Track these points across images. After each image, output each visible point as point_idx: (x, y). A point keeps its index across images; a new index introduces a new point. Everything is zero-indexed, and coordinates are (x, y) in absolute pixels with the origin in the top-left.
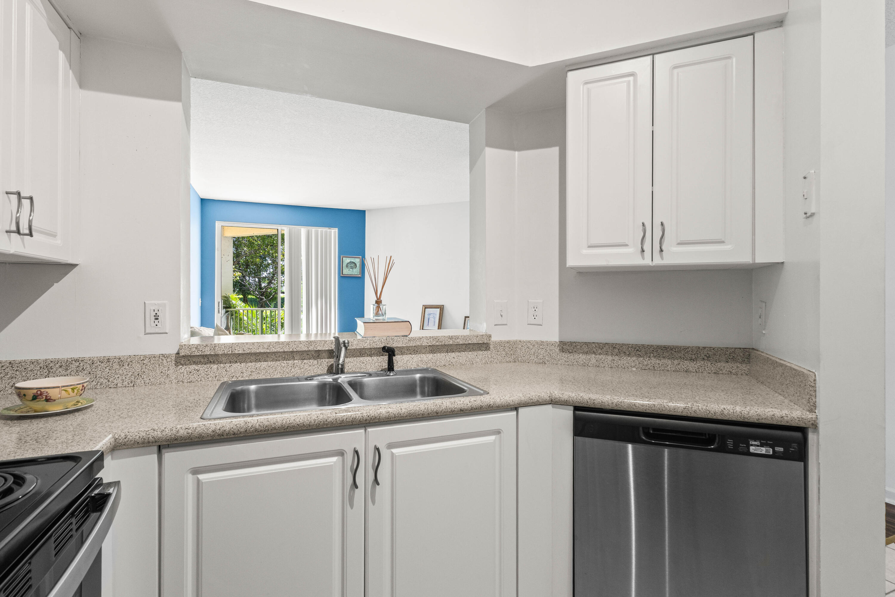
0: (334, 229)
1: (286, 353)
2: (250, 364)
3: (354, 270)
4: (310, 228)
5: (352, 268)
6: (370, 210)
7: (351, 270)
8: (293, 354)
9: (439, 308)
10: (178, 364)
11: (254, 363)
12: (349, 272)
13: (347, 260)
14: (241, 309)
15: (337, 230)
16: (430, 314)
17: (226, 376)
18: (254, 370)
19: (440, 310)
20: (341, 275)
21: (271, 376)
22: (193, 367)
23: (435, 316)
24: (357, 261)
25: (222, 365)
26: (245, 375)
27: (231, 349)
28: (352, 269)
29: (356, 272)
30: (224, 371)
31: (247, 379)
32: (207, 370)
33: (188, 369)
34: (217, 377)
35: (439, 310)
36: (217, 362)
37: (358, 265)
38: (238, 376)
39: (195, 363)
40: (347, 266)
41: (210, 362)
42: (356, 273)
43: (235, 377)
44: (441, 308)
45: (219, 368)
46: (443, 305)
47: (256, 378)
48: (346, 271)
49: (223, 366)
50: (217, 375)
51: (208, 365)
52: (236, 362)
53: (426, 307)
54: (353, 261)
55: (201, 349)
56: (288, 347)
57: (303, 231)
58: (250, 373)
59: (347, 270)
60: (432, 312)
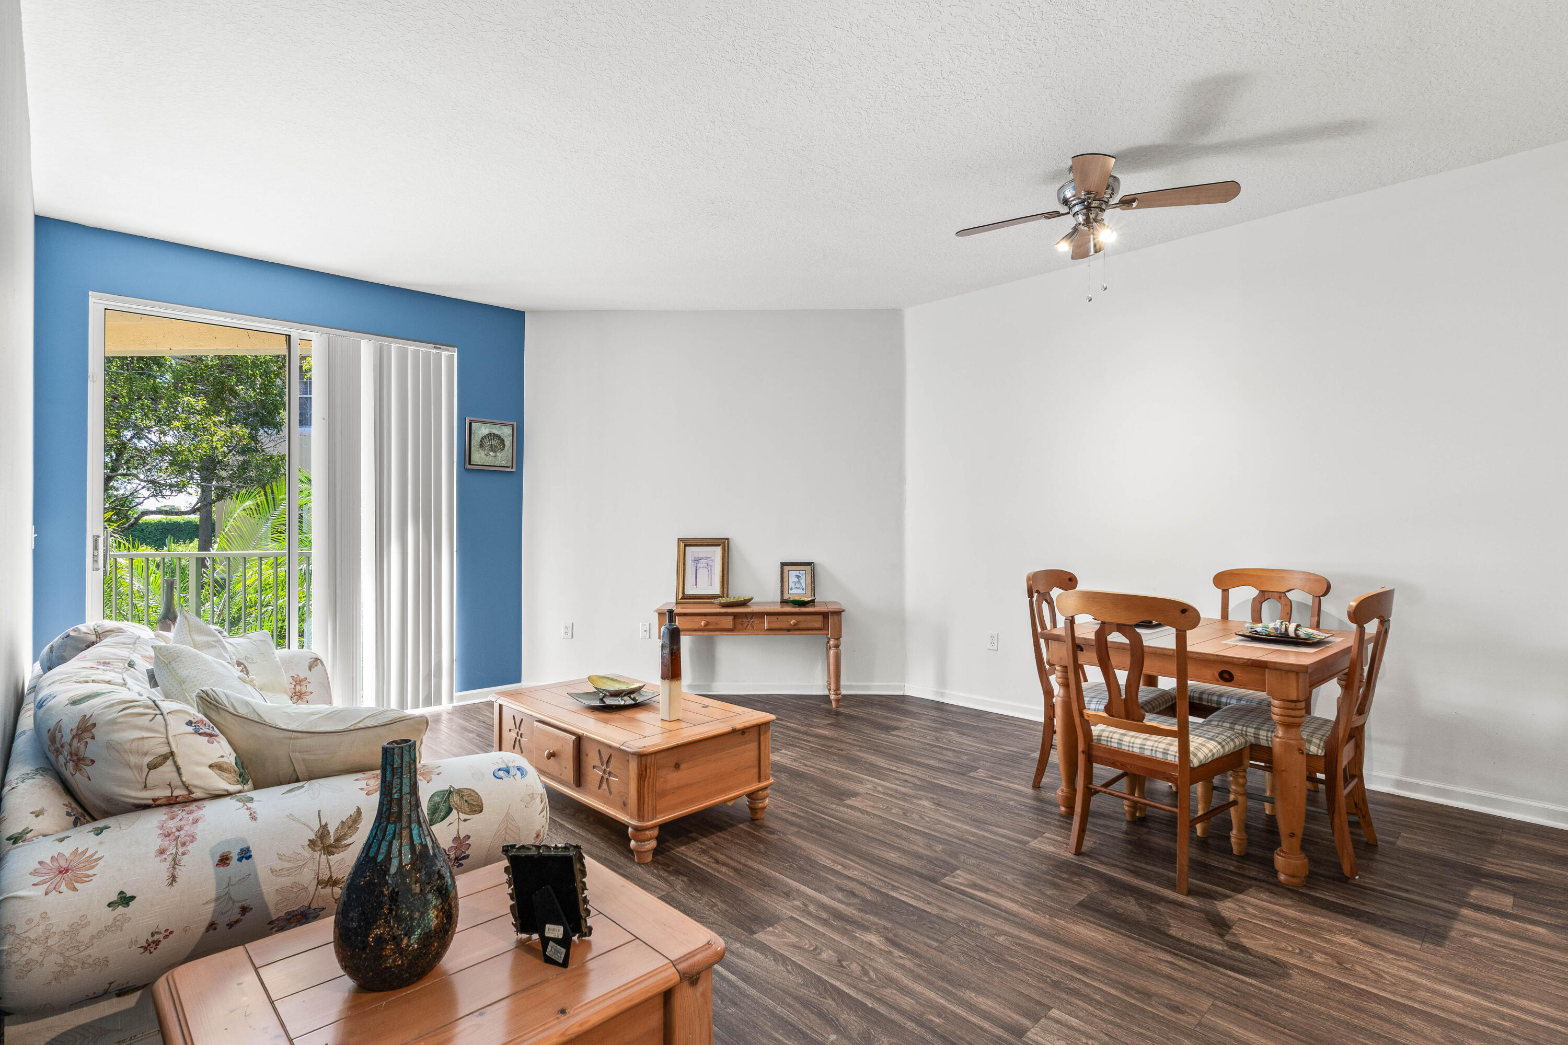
0: (448, 350)
3: (498, 454)
4: (385, 341)
5: (493, 449)
6: (537, 312)
7: (491, 453)
9: (719, 545)
12: (487, 459)
13: (481, 430)
14: (122, 556)
15: (456, 354)
16: (697, 560)
19: (724, 549)
20: (467, 466)
23: (710, 563)
24: (506, 432)
28: (495, 452)
29: (502, 458)
35: (718, 550)
37: (508, 443)
40: (482, 445)
42: (503, 463)
44: (723, 544)
46: (728, 539)
48: (479, 457)
53: (687, 543)
54: (495, 431)
57: (367, 347)
59: (483, 453)
60: (701, 556)
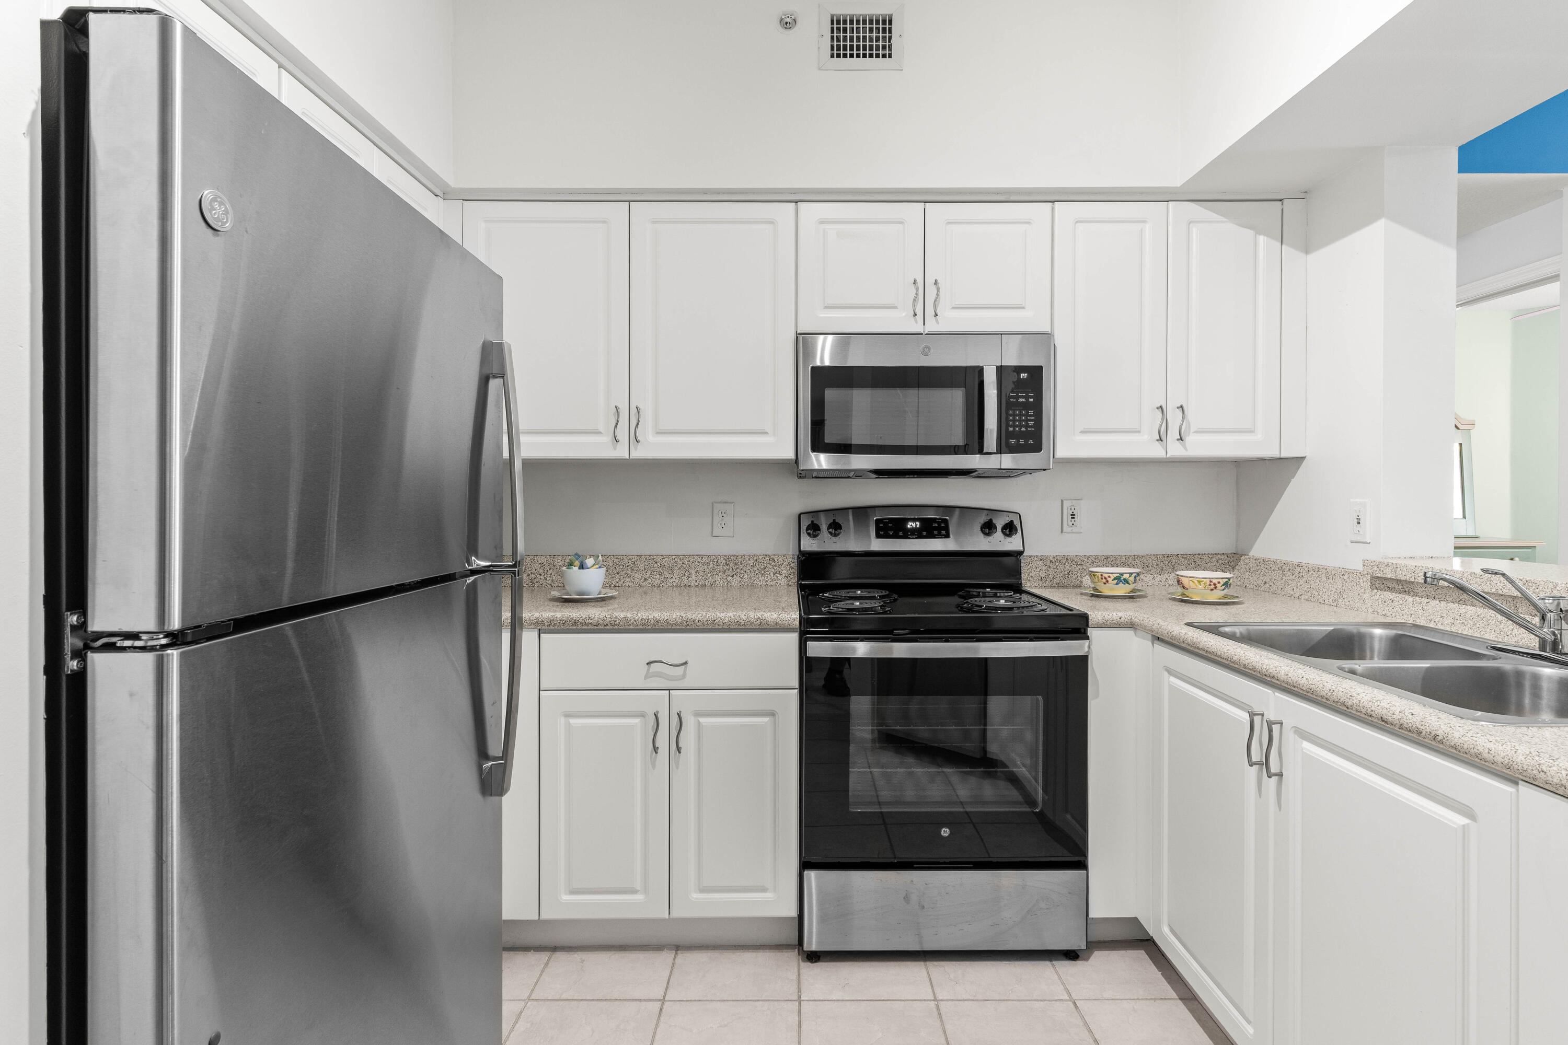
1: (1503, 597)
2: (1451, 605)
8: (1515, 601)
10: (1374, 587)
11: (1457, 605)
17: (1423, 618)
18: (1457, 617)
21: (1482, 633)
22: (1388, 594)
25: (1418, 599)
26: (1446, 621)
27: (1413, 574)
30: (1421, 608)
31: (1448, 629)
32: (1401, 602)
33: (1382, 596)
34: (1413, 616)
36: (1412, 593)
38: (1436, 620)
39: (1390, 589)
41: (1405, 591)
43: (1432, 622)
45: (1415, 603)
47: (1460, 631)
49: (1419, 601)
50: (1412, 612)
51: (1403, 596)
52: (1434, 598)
55: (1382, 569)
56: (1489, 585)
58: (1453, 621)
